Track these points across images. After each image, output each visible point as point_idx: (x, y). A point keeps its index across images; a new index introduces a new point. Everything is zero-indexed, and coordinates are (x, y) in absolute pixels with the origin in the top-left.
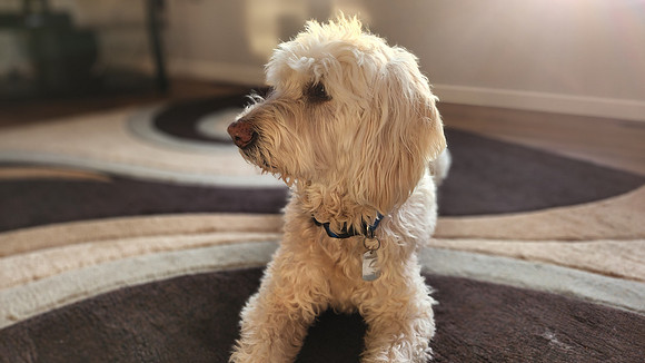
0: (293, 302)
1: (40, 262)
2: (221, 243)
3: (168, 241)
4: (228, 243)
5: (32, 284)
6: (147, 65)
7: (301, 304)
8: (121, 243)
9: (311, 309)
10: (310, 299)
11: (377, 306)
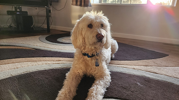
0: (78, 72)
1: (18, 65)
2: (62, 63)
4: (64, 63)
7: (80, 72)
9: (82, 73)
10: (82, 71)
11: (97, 73)
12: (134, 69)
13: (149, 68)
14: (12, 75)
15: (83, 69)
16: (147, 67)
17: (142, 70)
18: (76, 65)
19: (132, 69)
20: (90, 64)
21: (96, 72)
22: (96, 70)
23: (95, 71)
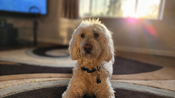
0: (77, 91)
2: (54, 80)
4: (56, 80)
7: (79, 92)
8: (25, 80)
9: (82, 93)
10: (82, 90)
11: (100, 92)
12: (135, 84)
15: (82, 88)
18: (75, 82)
20: (92, 81)
21: (98, 91)
22: (99, 88)
23: (97, 89)
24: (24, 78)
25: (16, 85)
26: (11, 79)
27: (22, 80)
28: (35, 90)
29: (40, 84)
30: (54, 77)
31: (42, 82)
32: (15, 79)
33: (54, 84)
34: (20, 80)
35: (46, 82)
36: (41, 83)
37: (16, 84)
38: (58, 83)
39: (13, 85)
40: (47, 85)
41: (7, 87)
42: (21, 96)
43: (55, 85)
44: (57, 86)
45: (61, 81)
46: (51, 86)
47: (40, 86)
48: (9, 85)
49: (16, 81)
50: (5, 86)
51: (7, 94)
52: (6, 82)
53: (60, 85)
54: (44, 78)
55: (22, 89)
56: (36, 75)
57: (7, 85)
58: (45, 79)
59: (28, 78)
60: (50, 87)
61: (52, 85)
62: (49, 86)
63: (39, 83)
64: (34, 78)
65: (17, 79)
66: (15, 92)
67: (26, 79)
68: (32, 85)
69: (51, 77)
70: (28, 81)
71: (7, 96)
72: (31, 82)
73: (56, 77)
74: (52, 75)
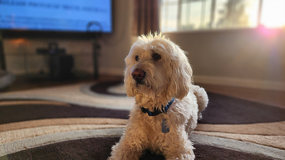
0: (133, 143)
1: (39, 131)
2: (109, 128)
3: (89, 126)
4: (112, 128)
5: (35, 137)
6: (91, 70)
8: (71, 126)
9: (140, 146)
12: (241, 140)
13: (270, 139)
14: (25, 148)
15: (142, 139)
16: (267, 137)
17: (257, 142)
19: (236, 141)
20: (154, 128)
21: (165, 144)
22: (166, 140)
23: (164, 141)
24: (70, 122)
25: (57, 132)
26: (53, 123)
27: (67, 126)
28: (81, 140)
29: (89, 133)
30: (111, 124)
31: (93, 129)
32: (58, 125)
33: (108, 133)
34: (65, 126)
35: (98, 130)
36: (91, 130)
37: (59, 130)
38: (114, 131)
39: (54, 132)
40: (97, 134)
41: (46, 134)
42: (60, 146)
43: (109, 135)
44: (112, 136)
45: (120, 129)
46: (104, 136)
47: (89, 135)
48: (50, 132)
49: (59, 126)
50: (44, 132)
51: (44, 143)
52: (47, 127)
53: (116, 135)
54: (96, 124)
55: (64, 138)
56: (86, 120)
57: (46, 132)
58: (97, 126)
59: (76, 124)
60: (102, 137)
61: (105, 134)
62: (101, 135)
63: (88, 130)
64: (84, 124)
65: (60, 124)
66: (54, 141)
67: (72, 124)
68: (78, 133)
69: (107, 124)
70: (74, 127)
71: (43, 145)
72: (78, 129)
73: (114, 124)
74: (109, 120)
